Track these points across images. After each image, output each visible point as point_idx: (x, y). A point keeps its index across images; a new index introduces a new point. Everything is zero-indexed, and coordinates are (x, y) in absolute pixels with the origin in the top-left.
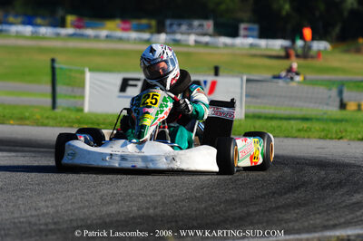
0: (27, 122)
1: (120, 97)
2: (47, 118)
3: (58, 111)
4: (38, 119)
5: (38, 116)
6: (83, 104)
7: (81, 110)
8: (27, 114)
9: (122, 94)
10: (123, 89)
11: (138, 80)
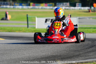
0: (21, 31)
1: (45, 24)
2: (26, 30)
3: (29, 28)
4: (24, 31)
5: (24, 30)
6: (35, 26)
7: (35, 28)
8: (21, 29)
9: (46, 23)
10: (46, 22)
11: (50, 19)
